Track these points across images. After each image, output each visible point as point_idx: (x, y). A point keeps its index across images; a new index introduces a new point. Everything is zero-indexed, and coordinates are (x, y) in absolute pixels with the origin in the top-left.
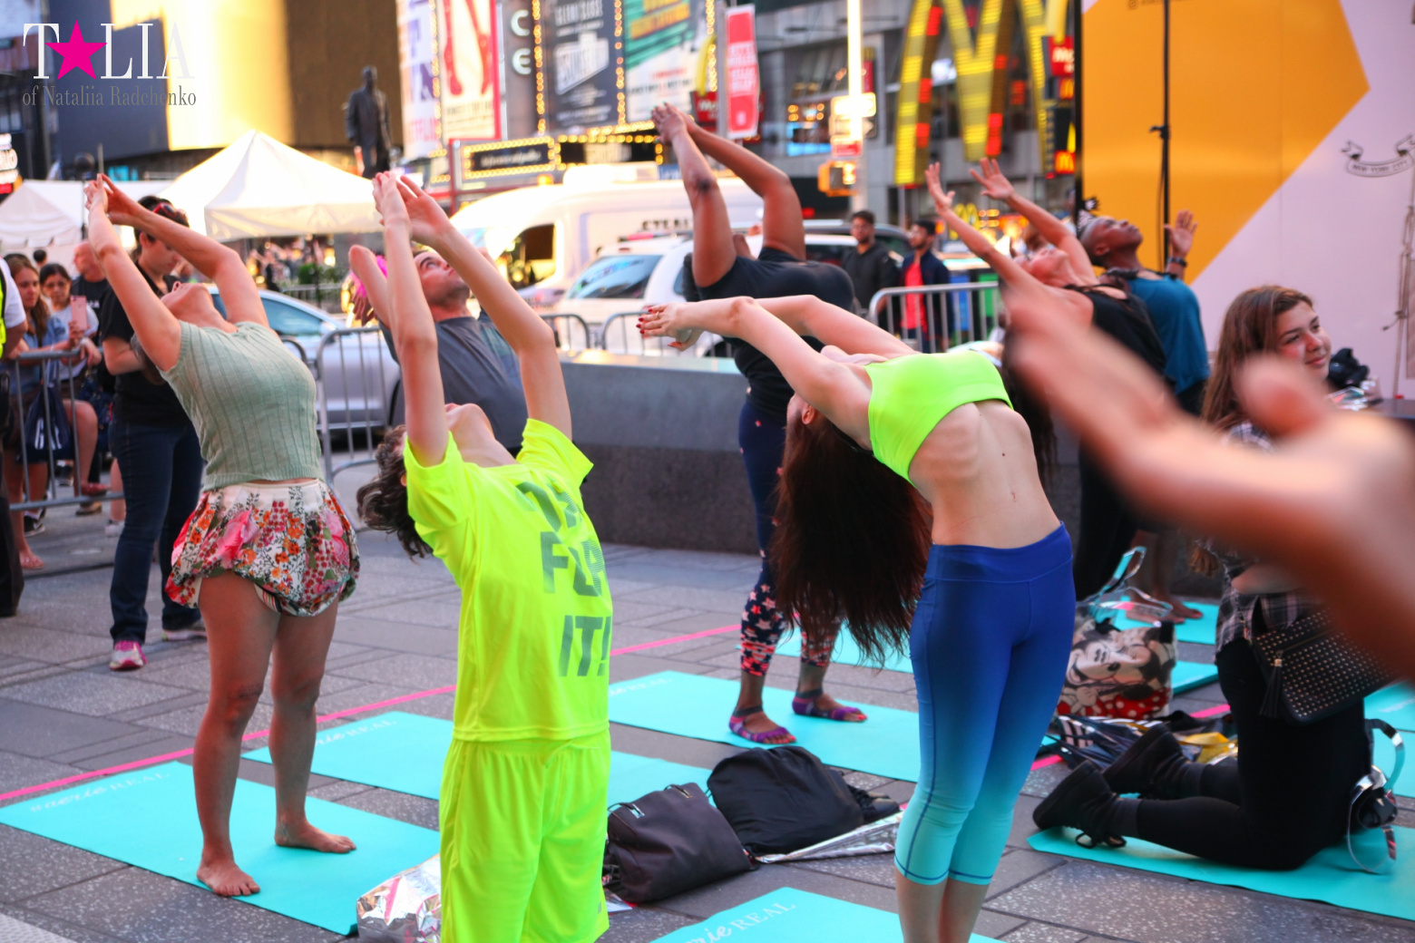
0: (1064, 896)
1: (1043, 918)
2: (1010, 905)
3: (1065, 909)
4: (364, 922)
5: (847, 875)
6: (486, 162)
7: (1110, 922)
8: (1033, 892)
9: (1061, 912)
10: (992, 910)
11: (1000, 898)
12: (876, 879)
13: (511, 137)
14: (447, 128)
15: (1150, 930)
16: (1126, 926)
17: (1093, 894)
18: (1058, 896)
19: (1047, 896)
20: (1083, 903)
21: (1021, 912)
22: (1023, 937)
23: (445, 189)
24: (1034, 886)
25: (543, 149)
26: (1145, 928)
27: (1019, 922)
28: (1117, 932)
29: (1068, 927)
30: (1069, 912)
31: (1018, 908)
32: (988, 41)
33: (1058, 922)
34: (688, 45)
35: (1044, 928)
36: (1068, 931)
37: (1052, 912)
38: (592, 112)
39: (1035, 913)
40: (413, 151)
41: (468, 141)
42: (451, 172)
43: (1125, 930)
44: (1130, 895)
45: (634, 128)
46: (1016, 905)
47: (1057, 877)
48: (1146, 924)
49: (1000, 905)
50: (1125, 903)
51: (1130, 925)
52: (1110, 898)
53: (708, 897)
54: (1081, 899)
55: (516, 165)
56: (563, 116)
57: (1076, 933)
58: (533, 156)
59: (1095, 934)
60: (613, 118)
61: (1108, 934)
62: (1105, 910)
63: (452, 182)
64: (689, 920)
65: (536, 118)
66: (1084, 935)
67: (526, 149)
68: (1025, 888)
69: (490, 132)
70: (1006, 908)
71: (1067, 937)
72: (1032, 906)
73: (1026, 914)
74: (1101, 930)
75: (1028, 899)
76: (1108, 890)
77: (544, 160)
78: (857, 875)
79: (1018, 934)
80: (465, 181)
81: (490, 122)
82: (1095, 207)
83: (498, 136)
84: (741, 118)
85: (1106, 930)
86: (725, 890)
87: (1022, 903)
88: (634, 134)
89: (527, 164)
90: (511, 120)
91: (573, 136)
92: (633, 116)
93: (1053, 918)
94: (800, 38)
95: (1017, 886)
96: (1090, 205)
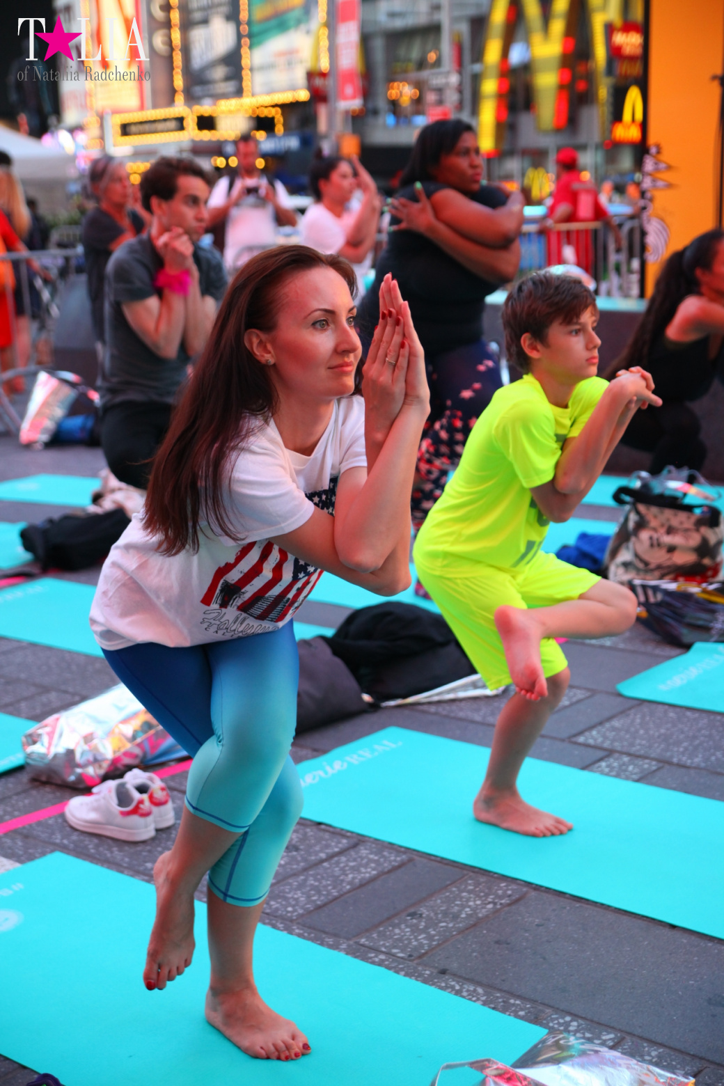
0: (642, 732)
1: (625, 750)
2: (595, 740)
3: (644, 742)
4: (29, 756)
5: (452, 715)
6: (133, 129)
7: (683, 754)
8: (614, 729)
9: (640, 745)
10: (580, 744)
11: (587, 734)
12: (477, 717)
13: (155, 106)
14: (98, 99)
15: (717, 759)
16: (697, 757)
17: (668, 729)
18: (637, 731)
19: (627, 731)
20: (659, 737)
21: (607, 745)
22: (608, 766)
24: (616, 723)
25: (180, 123)
26: (713, 758)
27: (601, 754)
28: (689, 761)
29: (646, 758)
30: (647, 744)
31: (603, 742)
32: (558, 26)
33: (638, 753)
34: (303, 27)
35: (626, 759)
36: (647, 761)
37: (632, 745)
38: (222, 86)
39: (617, 746)
40: (72, 118)
41: (116, 112)
42: (102, 138)
43: (696, 760)
44: (699, 730)
45: (260, 102)
46: (600, 740)
47: (635, 715)
48: (714, 754)
49: (587, 739)
50: (695, 737)
51: (700, 756)
52: (682, 732)
53: (331, 733)
54: (657, 734)
55: (158, 132)
56: (198, 90)
57: (654, 763)
58: (171, 125)
59: (670, 763)
60: (239, 92)
61: (682, 763)
62: (678, 743)
63: (103, 147)
64: (315, 753)
65: (174, 92)
66: (661, 765)
67: (165, 120)
68: (607, 725)
69: (133, 101)
70: (591, 742)
71: (646, 766)
72: (613, 740)
73: (610, 747)
74: (675, 760)
75: (611, 735)
76: (680, 726)
77: (180, 128)
78: (461, 714)
79: (603, 764)
80: (116, 145)
81: (136, 94)
82: (659, 152)
83: (142, 107)
84: (349, 90)
85: (680, 760)
86: (346, 728)
87: (605, 738)
88: (257, 106)
89: (165, 131)
90: (153, 93)
91: (206, 108)
92: (258, 89)
93: (633, 750)
94: (399, 24)
95: (601, 723)
96: (653, 150)
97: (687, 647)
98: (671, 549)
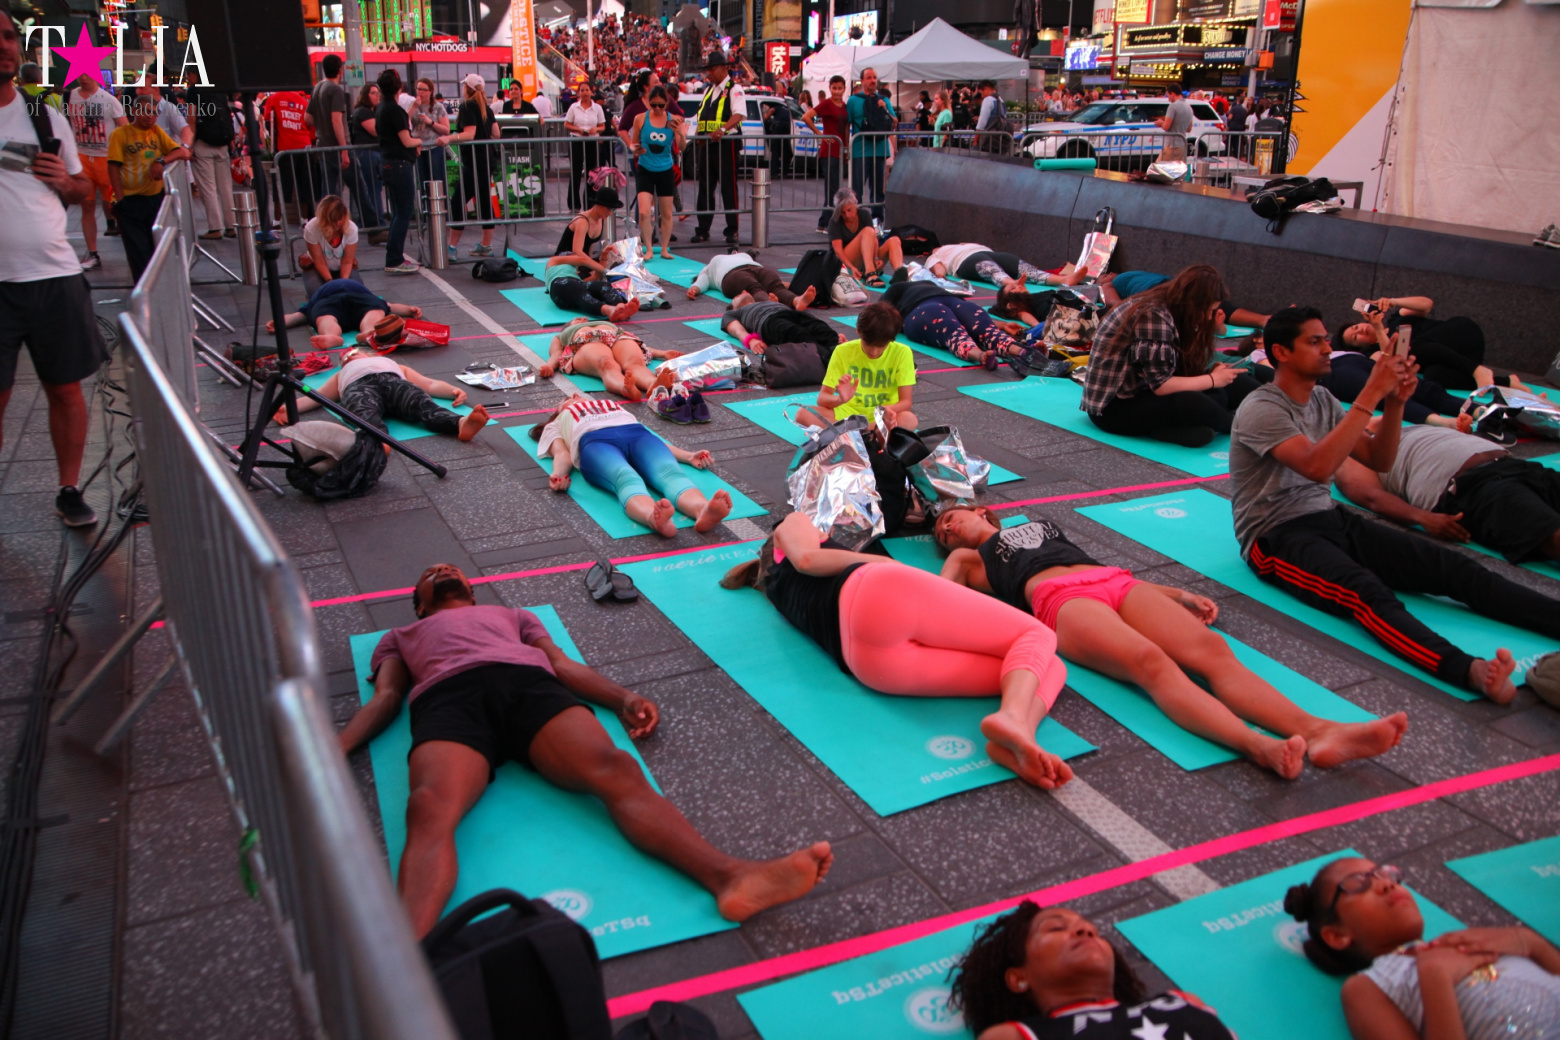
6: (1136, 39)
13: (1156, 23)
14: (1118, 15)
23: (1110, 55)
25: (1173, 32)
38: (1210, 7)
40: (1097, 28)
41: (1128, 25)
42: (1114, 45)
45: (1236, 19)
55: (1155, 42)
56: (1192, 10)
58: (1167, 36)
60: (1224, 12)
63: (1114, 52)
65: (1175, 10)
67: (1162, 32)
69: (1143, 19)
77: (1173, 40)
80: (1122, 51)
81: (1145, 12)
83: (1148, 22)
84: (1272, 17)
88: (1234, 23)
89: (1163, 41)
90: (1157, 11)
91: (1197, 22)
92: (1237, 11)
97: (1023, 377)
98: (1067, 331)
